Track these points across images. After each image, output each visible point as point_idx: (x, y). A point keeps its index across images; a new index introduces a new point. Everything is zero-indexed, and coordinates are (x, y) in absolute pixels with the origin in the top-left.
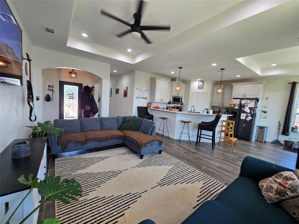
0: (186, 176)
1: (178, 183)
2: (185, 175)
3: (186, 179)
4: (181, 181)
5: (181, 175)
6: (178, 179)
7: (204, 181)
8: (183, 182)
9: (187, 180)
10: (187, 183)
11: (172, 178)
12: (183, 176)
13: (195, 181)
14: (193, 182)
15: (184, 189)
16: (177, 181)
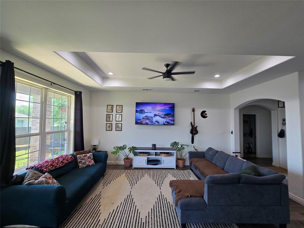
0: (119, 217)
1: (121, 205)
2: (122, 217)
3: (118, 214)
4: (120, 208)
5: (125, 214)
6: (123, 209)
7: (100, 225)
8: (117, 209)
9: (115, 213)
10: (114, 210)
11: (128, 206)
12: (122, 215)
13: (108, 217)
14: (109, 215)
15: (113, 203)
16: (123, 206)
